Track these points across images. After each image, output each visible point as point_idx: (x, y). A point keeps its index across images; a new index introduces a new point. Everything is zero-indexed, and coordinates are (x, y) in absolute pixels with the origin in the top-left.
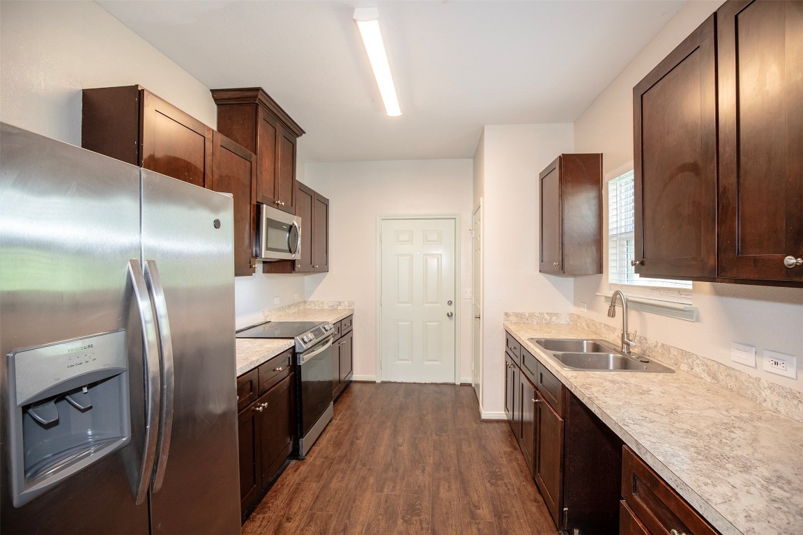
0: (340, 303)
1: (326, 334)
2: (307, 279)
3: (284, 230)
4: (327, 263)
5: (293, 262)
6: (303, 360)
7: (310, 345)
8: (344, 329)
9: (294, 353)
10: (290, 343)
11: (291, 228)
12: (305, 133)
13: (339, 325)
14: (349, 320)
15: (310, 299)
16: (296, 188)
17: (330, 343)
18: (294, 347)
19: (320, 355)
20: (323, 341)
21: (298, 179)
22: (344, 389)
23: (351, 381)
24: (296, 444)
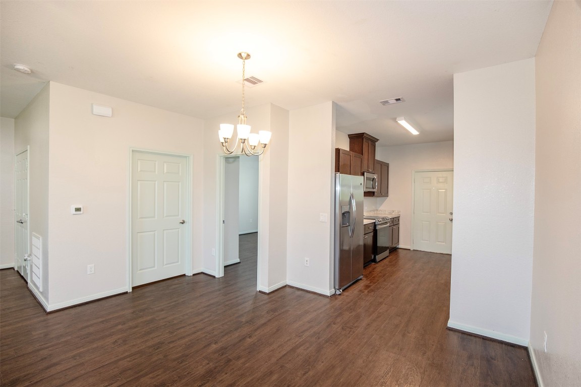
0: (393, 211)
1: (387, 221)
2: (379, 199)
3: (370, 180)
4: (388, 193)
5: (373, 193)
6: (378, 227)
7: (380, 223)
8: (395, 222)
9: (375, 225)
10: (374, 221)
11: (373, 179)
12: (378, 140)
13: (392, 219)
14: (398, 218)
15: (380, 209)
16: (375, 162)
17: (388, 225)
18: (375, 223)
19: (385, 227)
20: (386, 223)
21: (376, 158)
22: (394, 250)
23: (398, 248)
24: (375, 257)
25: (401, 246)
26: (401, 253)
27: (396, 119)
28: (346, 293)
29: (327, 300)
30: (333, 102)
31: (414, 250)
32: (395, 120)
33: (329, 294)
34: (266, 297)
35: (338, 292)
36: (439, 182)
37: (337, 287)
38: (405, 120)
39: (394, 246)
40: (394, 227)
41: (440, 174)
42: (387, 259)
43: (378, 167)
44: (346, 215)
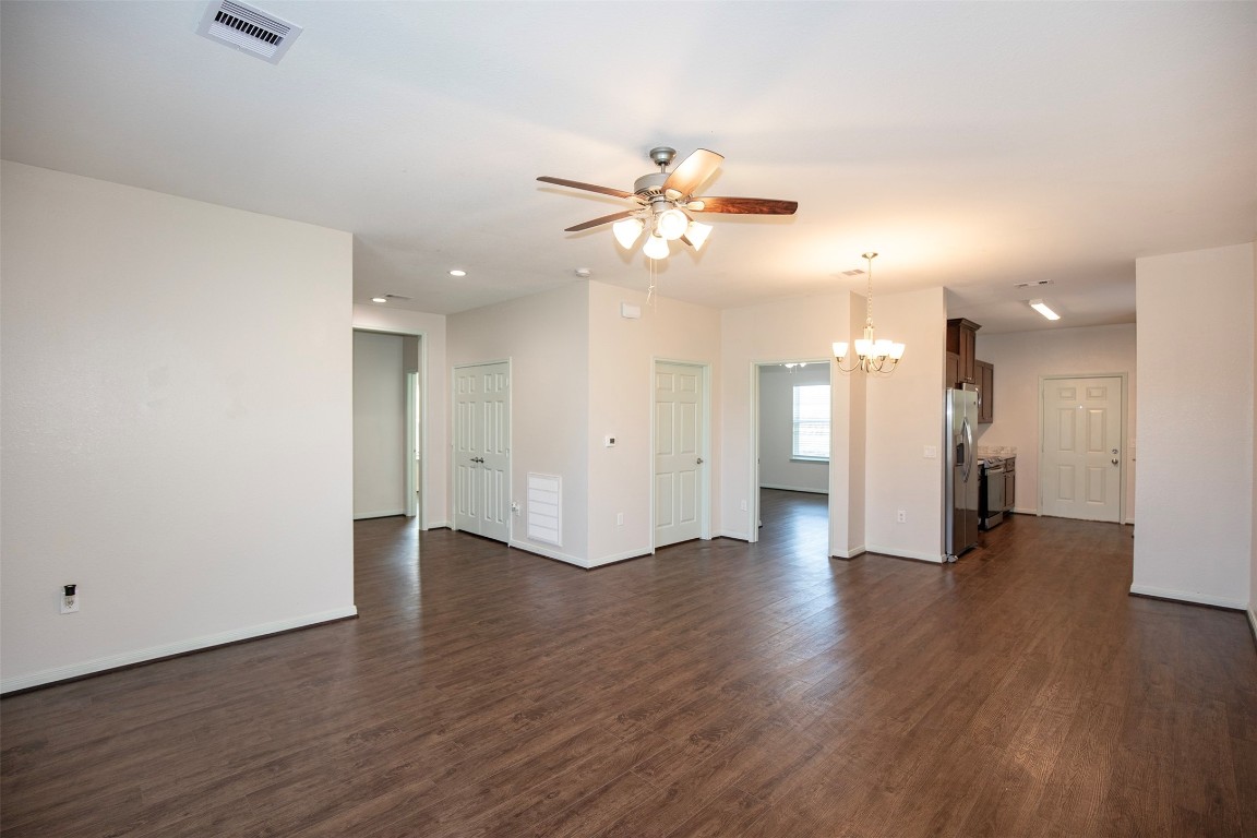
0: (1003, 449)
1: (997, 464)
4: (991, 417)
6: (988, 474)
7: (991, 466)
8: (1009, 465)
9: (984, 469)
12: (978, 327)
13: (1006, 462)
14: (1012, 459)
16: (976, 364)
17: (1002, 470)
18: (984, 465)
19: (996, 474)
20: (997, 467)
21: (977, 358)
22: (1008, 515)
23: (1013, 513)
24: (983, 521)
25: (1019, 508)
26: (1018, 521)
27: (1028, 301)
28: (964, 562)
29: (939, 568)
30: (945, 288)
31: (1043, 516)
32: (1026, 303)
33: (940, 561)
34: (846, 563)
35: (952, 559)
36: (1089, 395)
37: (950, 552)
38: (1045, 303)
39: (1007, 508)
40: (1009, 475)
41: (1091, 383)
42: (999, 529)
43: (979, 371)
44: (960, 449)
